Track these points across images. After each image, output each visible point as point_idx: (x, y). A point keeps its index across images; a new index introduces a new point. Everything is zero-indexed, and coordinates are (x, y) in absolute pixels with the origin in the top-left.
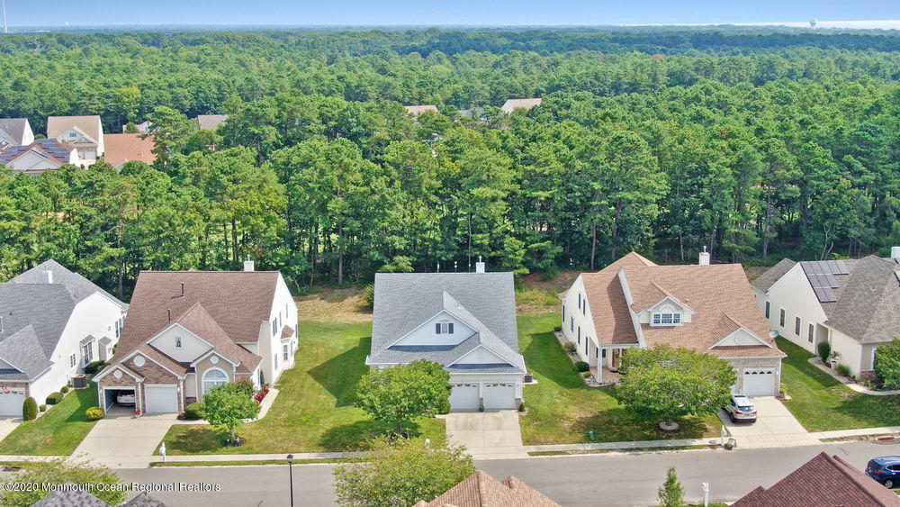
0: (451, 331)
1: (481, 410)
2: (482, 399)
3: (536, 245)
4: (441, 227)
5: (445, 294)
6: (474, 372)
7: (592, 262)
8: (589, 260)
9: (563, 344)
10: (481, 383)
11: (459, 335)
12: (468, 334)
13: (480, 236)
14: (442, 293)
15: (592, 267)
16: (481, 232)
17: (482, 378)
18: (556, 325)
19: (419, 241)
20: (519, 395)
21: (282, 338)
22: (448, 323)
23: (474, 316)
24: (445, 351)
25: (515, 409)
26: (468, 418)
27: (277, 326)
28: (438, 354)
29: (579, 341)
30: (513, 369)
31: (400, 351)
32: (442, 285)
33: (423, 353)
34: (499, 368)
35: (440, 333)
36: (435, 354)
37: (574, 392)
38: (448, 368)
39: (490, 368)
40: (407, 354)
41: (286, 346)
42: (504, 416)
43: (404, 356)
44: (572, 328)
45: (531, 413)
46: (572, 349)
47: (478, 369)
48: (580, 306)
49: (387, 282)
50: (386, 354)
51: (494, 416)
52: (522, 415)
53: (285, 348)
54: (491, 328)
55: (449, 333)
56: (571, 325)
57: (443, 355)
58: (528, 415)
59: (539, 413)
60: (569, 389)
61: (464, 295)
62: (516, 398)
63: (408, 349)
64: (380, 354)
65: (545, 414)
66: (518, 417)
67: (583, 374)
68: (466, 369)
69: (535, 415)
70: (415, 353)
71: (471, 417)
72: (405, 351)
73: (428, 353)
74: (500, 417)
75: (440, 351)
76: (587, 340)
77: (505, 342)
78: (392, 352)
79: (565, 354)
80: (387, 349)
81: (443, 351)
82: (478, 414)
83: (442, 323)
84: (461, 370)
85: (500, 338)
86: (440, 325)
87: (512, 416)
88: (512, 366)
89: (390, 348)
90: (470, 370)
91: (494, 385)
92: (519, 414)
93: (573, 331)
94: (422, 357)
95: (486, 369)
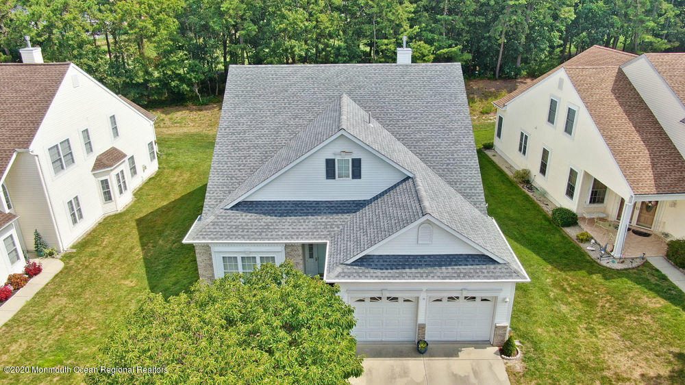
0: (357, 174)
2: (422, 327)
3: (445, 50)
4: (344, 32)
5: (346, 99)
6: (408, 277)
7: (497, 71)
8: (493, 69)
9: (509, 172)
10: (423, 295)
11: (373, 181)
12: (390, 179)
13: (386, 41)
14: (340, 98)
15: (497, 76)
16: (386, 38)
18: (486, 141)
19: (321, 46)
20: (504, 320)
21: (94, 169)
22: (350, 158)
23: (399, 139)
24: (344, 213)
25: (493, 345)
26: (395, 378)
27: (71, 153)
28: (329, 220)
29: (543, 170)
30: (497, 270)
31: (256, 213)
32: (340, 84)
33: (301, 218)
34: (466, 267)
35: (334, 177)
36: (324, 220)
37: (580, 280)
38: (349, 265)
39: (445, 265)
40: (268, 220)
41: (106, 180)
42: (472, 365)
43: (262, 223)
44: (523, 149)
45: (530, 359)
46: (525, 179)
47: (419, 270)
48: (551, 119)
49: (248, 79)
50: (227, 220)
51: (453, 373)
52: (510, 363)
53: (105, 184)
54: (429, 164)
55: (353, 178)
56: (521, 144)
57: (339, 223)
58: (526, 368)
59: (547, 356)
60: (568, 273)
61: (379, 102)
62: (497, 325)
63: (270, 208)
64: (215, 220)
65: (560, 362)
66: (503, 368)
67: (572, 232)
68: (392, 269)
69: (540, 365)
70: (284, 219)
71: (401, 376)
72: (264, 214)
73: (309, 217)
74: (467, 374)
75: (334, 213)
76: (573, 174)
77: (459, 191)
78: (239, 215)
79: (517, 188)
80: (231, 209)
81: (340, 213)
82: (416, 365)
83: (337, 158)
84: (379, 270)
85: (450, 183)
86: (333, 161)
87: (490, 363)
88: (494, 262)
89: (237, 207)
90: (400, 270)
91: (451, 299)
92: (503, 358)
93: (524, 153)
94: (298, 227)
95: (437, 270)
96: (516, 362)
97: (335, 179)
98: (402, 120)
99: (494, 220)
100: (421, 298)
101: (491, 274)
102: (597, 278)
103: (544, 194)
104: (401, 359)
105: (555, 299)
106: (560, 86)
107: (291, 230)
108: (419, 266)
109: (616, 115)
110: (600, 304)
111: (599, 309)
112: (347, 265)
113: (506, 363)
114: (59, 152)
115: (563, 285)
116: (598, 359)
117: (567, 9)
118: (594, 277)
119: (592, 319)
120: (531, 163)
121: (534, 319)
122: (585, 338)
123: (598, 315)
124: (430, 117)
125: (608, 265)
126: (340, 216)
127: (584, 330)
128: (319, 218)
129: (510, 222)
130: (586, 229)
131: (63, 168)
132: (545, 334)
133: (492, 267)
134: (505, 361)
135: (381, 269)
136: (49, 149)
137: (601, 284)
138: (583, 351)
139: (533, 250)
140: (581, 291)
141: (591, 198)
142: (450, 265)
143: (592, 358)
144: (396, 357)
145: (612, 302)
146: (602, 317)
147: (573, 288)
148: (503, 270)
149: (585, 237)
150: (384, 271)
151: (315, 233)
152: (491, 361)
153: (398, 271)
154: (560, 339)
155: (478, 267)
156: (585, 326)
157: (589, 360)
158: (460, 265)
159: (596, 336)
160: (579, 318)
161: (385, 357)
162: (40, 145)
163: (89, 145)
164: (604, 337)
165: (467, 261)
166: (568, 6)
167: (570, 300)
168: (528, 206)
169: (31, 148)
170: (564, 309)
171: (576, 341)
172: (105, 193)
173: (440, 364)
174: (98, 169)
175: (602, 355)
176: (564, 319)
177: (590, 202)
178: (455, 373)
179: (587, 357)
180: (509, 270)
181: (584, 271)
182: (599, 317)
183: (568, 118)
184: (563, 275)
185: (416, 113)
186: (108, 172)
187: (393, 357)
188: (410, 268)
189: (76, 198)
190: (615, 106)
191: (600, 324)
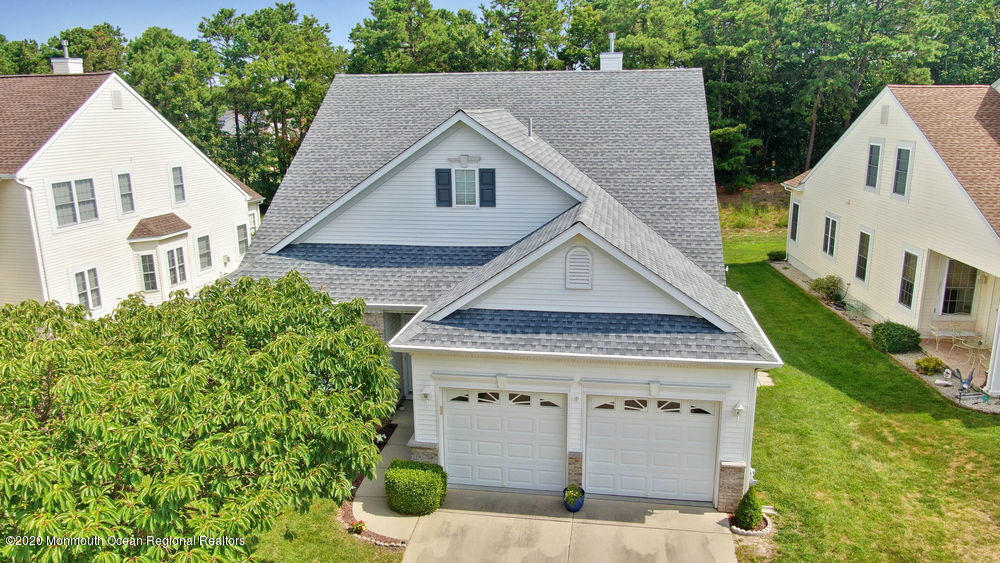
0: (488, 198)
1: (572, 504)
2: (575, 459)
3: (721, 130)
6: (542, 347)
9: (806, 287)
10: (575, 392)
12: (546, 206)
17: (578, 373)
18: (774, 247)
20: (737, 455)
21: (132, 236)
22: (475, 168)
23: (582, 170)
24: (464, 265)
25: (717, 510)
26: (506, 547)
27: (94, 202)
28: (435, 274)
29: (861, 273)
30: (718, 343)
31: (316, 261)
32: (499, 97)
33: (388, 270)
34: (657, 335)
35: (449, 204)
36: (426, 274)
37: (916, 427)
38: (437, 323)
39: (615, 331)
40: (335, 272)
41: (151, 257)
42: (667, 539)
43: (324, 276)
44: (829, 246)
45: (791, 539)
46: (833, 292)
47: (565, 336)
48: (871, 180)
49: (358, 91)
50: (267, 269)
51: (624, 548)
52: (746, 542)
53: (148, 263)
54: (630, 205)
55: (481, 205)
56: (826, 238)
57: (451, 279)
58: (779, 552)
59: (829, 536)
60: (892, 415)
61: (557, 120)
62: (723, 463)
63: (342, 254)
64: (249, 269)
65: (855, 549)
66: (732, 547)
67: (908, 361)
68: (514, 332)
69: (809, 550)
70: (358, 271)
71: (519, 544)
72: (330, 262)
73: (404, 269)
74: (653, 553)
75: (446, 264)
76: (910, 260)
77: (678, 245)
78: (289, 262)
79: (816, 304)
80: (280, 253)
81: (456, 264)
82: (558, 530)
83: (454, 168)
84: (489, 334)
85: (662, 234)
86: (448, 172)
87: (707, 538)
88: (711, 328)
89: (288, 249)
90: (530, 336)
91: (631, 404)
92: (734, 532)
93: (831, 252)
94: (382, 283)
95: (600, 339)
96: (760, 541)
97: (450, 205)
98: (592, 144)
99: (739, 296)
100: (571, 397)
101: (704, 349)
102: (951, 425)
103: (864, 310)
104: (528, 517)
105: (862, 451)
106: (884, 120)
107: (367, 287)
108: (568, 330)
109: (983, 149)
110: (954, 464)
111: (950, 472)
112: (433, 322)
113: (737, 542)
114: (71, 194)
115: (882, 432)
116: (940, 551)
117: (918, 71)
118: (946, 423)
119: (934, 486)
120: (842, 266)
121: (812, 476)
122: (916, 514)
123: (949, 481)
124: (640, 140)
125: (975, 407)
126: (455, 268)
127: (917, 503)
128: (419, 271)
129: (795, 347)
130: (935, 354)
131: (75, 220)
132: (831, 501)
133: (708, 337)
134: (738, 537)
135: (493, 332)
136: (53, 185)
137: (959, 434)
138: (909, 534)
139: (830, 382)
140: (916, 443)
141: (945, 304)
142: (625, 331)
143: (927, 548)
144: (523, 514)
145: (978, 462)
146: (956, 485)
147: (902, 438)
148: (730, 344)
149: (932, 365)
150: (499, 335)
151: (408, 294)
152: (708, 535)
153: (525, 336)
154: (862, 512)
155: (680, 336)
156: (918, 495)
157: (920, 550)
158: (645, 332)
159: (941, 514)
160: (908, 483)
161: (501, 512)
162: (38, 174)
163: (128, 199)
164: (958, 516)
165: (659, 325)
166: (919, 66)
167: (892, 455)
168: (832, 326)
169: (21, 174)
170: (877, 467)
171: (895, 518)
172: (146, 276)
173: (602, 533)
174: (139, 236)
175: (950, 546)
176: (874, 482)
177: (945, 311)
178: (628, 548)
179: (916, 546)
180: (741, 344)
181: (926, 415)
182: (947, 484)
183: (898, 168)
184: (884, 418)
185: (617, 135)
186: (154, 244)
187: (515, 512)
188: (549, 333)
189: (93, 271)
190: (983, 137)
191: (951, 494)
